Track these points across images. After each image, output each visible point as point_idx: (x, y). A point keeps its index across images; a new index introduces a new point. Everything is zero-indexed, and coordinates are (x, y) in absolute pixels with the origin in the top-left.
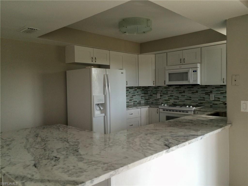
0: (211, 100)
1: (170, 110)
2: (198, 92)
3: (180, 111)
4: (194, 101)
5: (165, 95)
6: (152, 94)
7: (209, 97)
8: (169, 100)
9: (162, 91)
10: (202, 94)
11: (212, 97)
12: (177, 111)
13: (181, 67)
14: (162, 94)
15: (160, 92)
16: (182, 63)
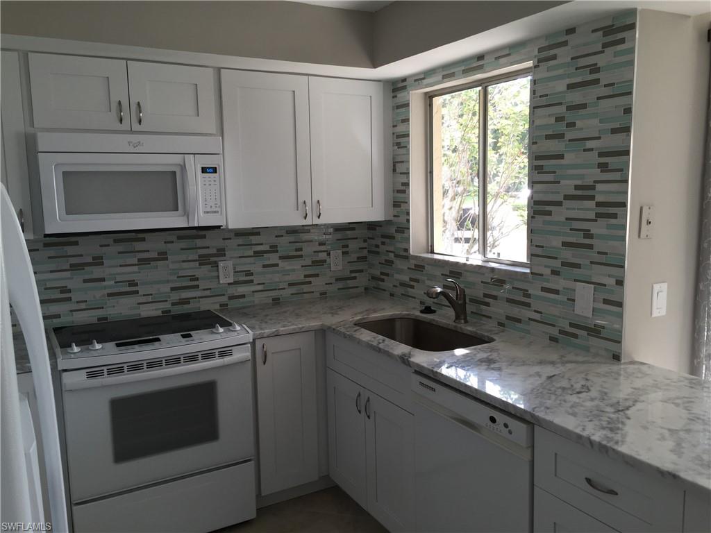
0: (221, 282)
2: (167, 259)
7: (215, 274)
10: (185, 265)
11: (226, 271)
16: (125, 125)
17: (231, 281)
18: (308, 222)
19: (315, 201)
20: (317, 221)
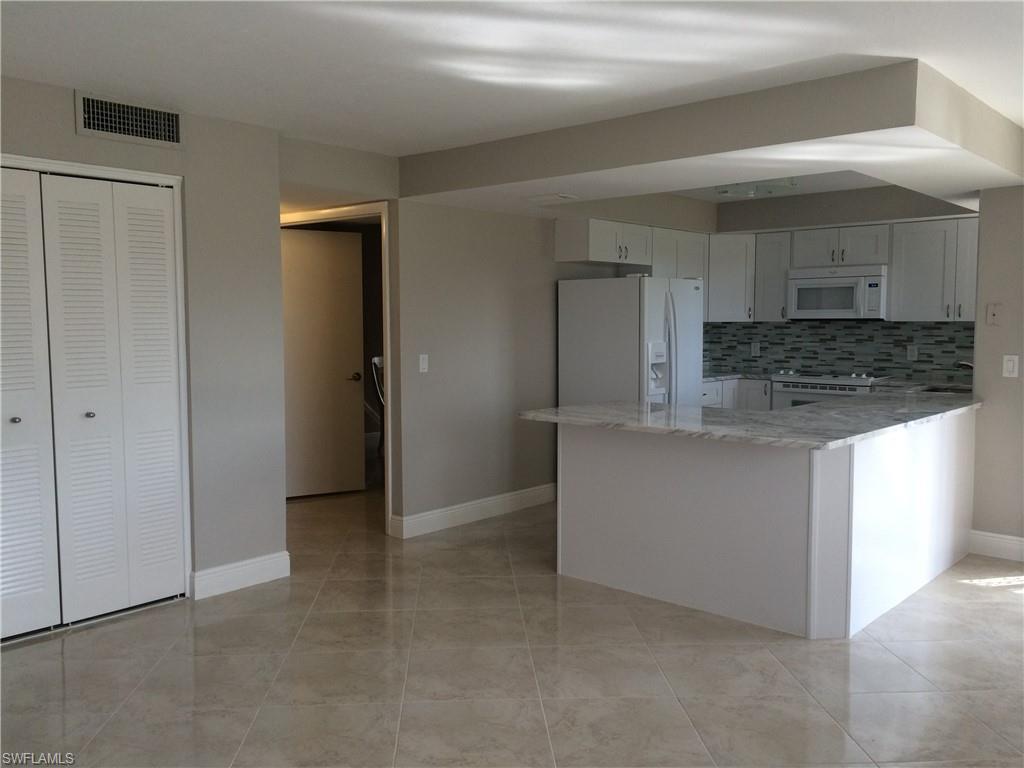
0: (908, 359)
2: (873, 340)
3: (833, 387)
5: (776, 348)
6: (735, 344)
7: (905, 353)
8: (788, 362)
9: (765, 336)
10: (884, 345)
11: (913, 353)
12: (823, 387)
13: (835, 272)
14: (766, 344)
15: (760, 338)
16: (836, 263)
17: (916, 359)
18: (950, 319)
19: (957, 305)
20: (957, 319)
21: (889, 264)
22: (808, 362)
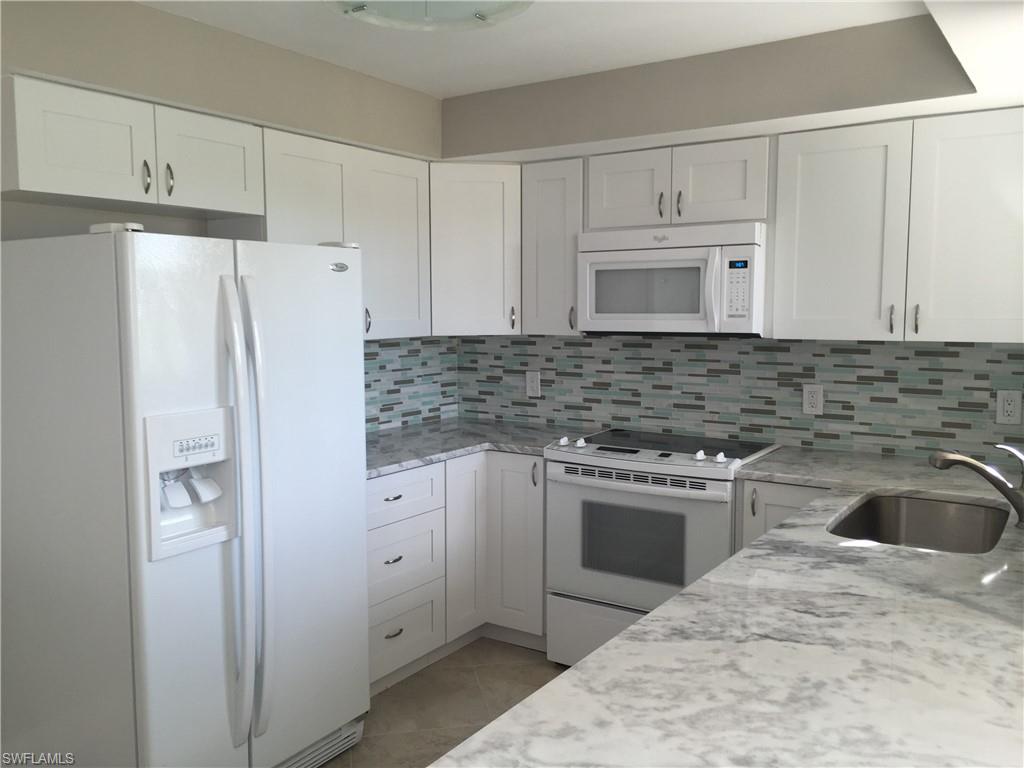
0: (805, 412)
1: (606, 474)
2: (739, 373)
3: (659, 480)
4: (716, 418)
5: (568, 382)
6: (499, 372)
7: (798, 400)
8: (590, 409)
9: (549, 360)
10: (760, 383)
11: (814, 399)
12: (641, 478)
13: (664, 238)
14: (551, 375)
15: (541, 362)
16: (666, 219)
17: (820, 412)
19: (911, 306)
21: (770, 220)
22: (625, 411)
